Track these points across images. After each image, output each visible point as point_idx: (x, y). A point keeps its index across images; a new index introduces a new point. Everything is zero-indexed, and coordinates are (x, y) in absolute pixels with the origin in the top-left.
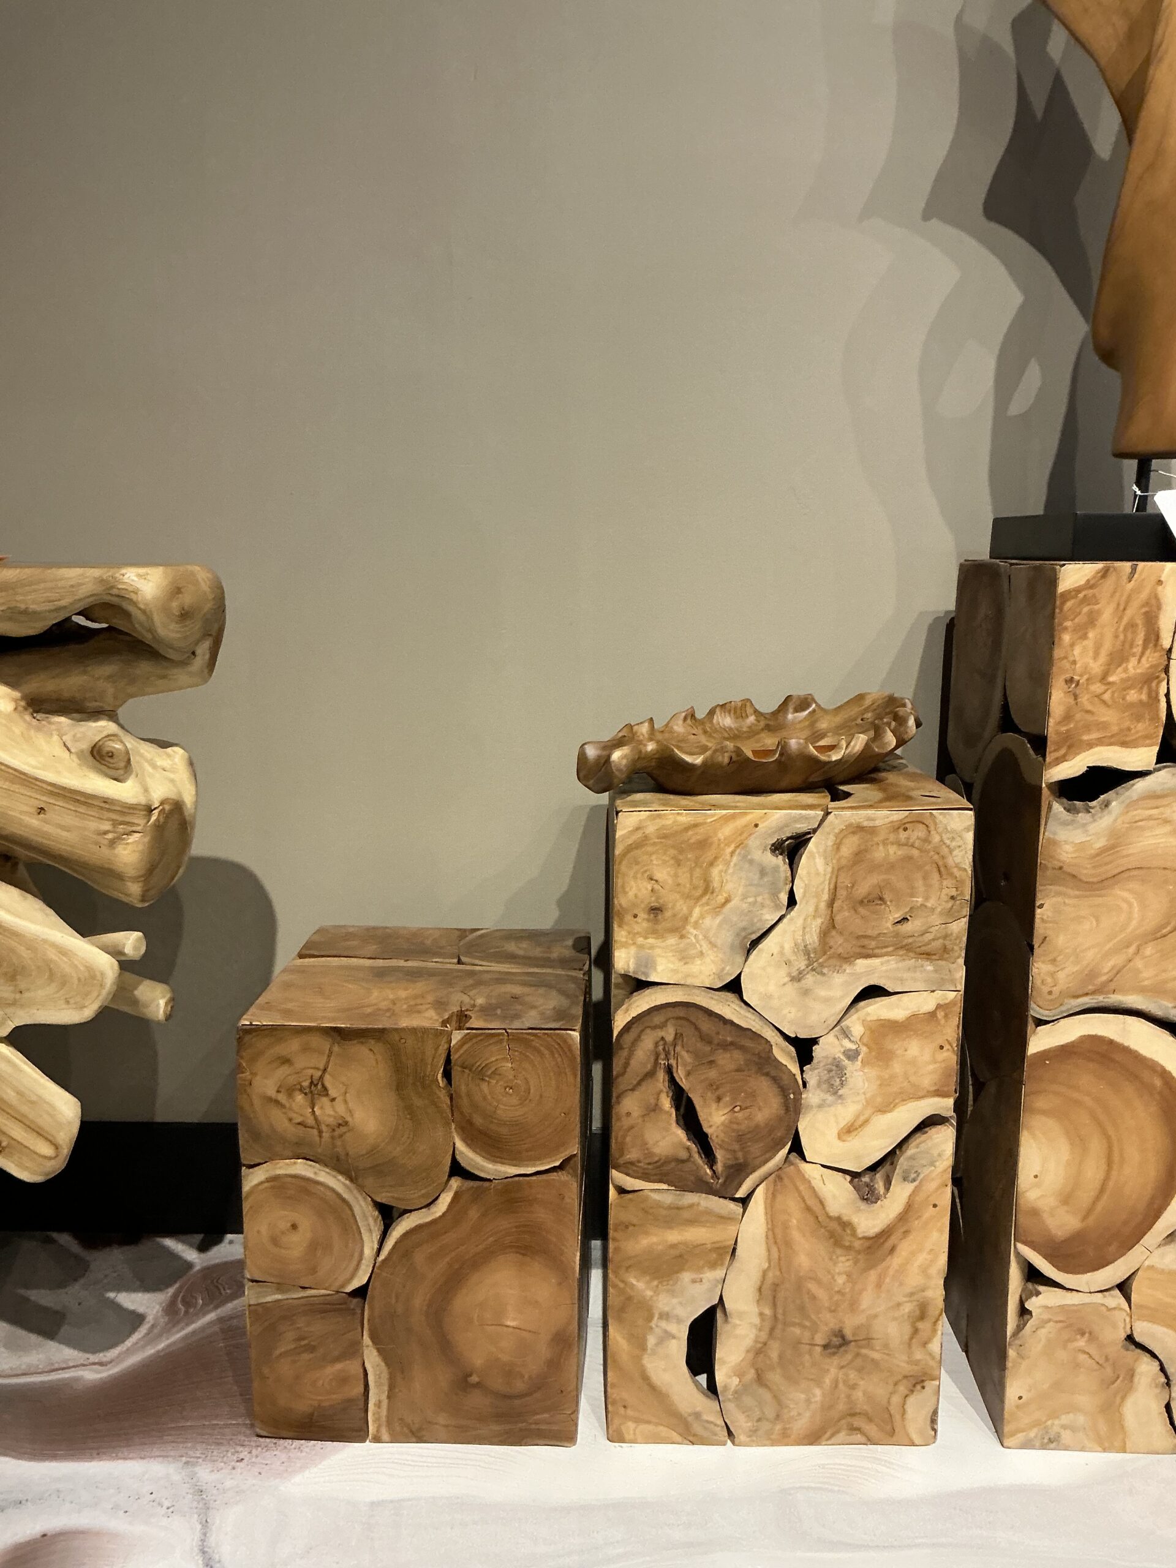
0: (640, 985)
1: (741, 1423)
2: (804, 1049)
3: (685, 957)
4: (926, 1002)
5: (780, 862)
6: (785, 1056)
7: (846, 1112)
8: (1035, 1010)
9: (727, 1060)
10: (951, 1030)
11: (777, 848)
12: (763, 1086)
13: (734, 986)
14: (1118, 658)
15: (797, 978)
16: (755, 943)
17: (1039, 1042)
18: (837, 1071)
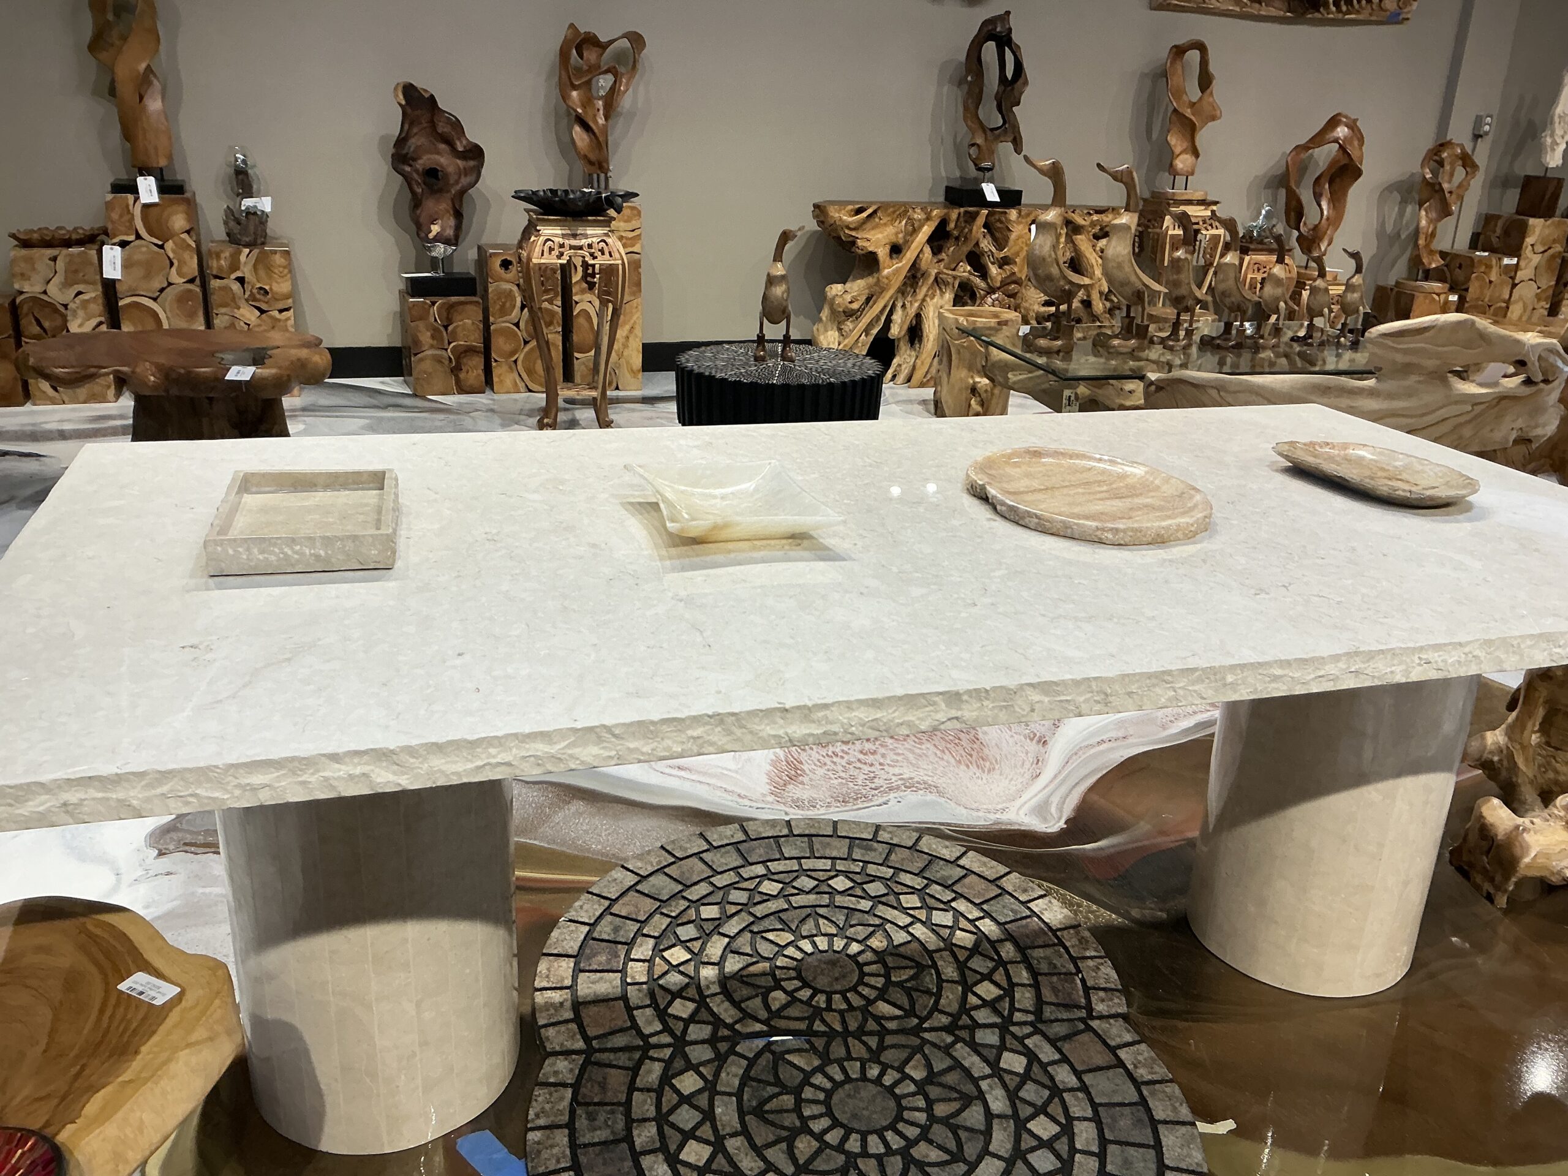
0: (22, 293)
1: (66, 399)
2: (66, 306)
3: (32, 285)
4: (93, 295)
5: (52, 263)
6: (62, 309)
7: (79, 321)
8: (119, 295)
9: (47, 310)
10: (100, 301)
11: (50, 259)
12: (56, 315)
13: (45, 292)
14: (121, 216)
15: (60, 290)
16: (48, 282)
17: (121, 303)
18: (75, 311)
